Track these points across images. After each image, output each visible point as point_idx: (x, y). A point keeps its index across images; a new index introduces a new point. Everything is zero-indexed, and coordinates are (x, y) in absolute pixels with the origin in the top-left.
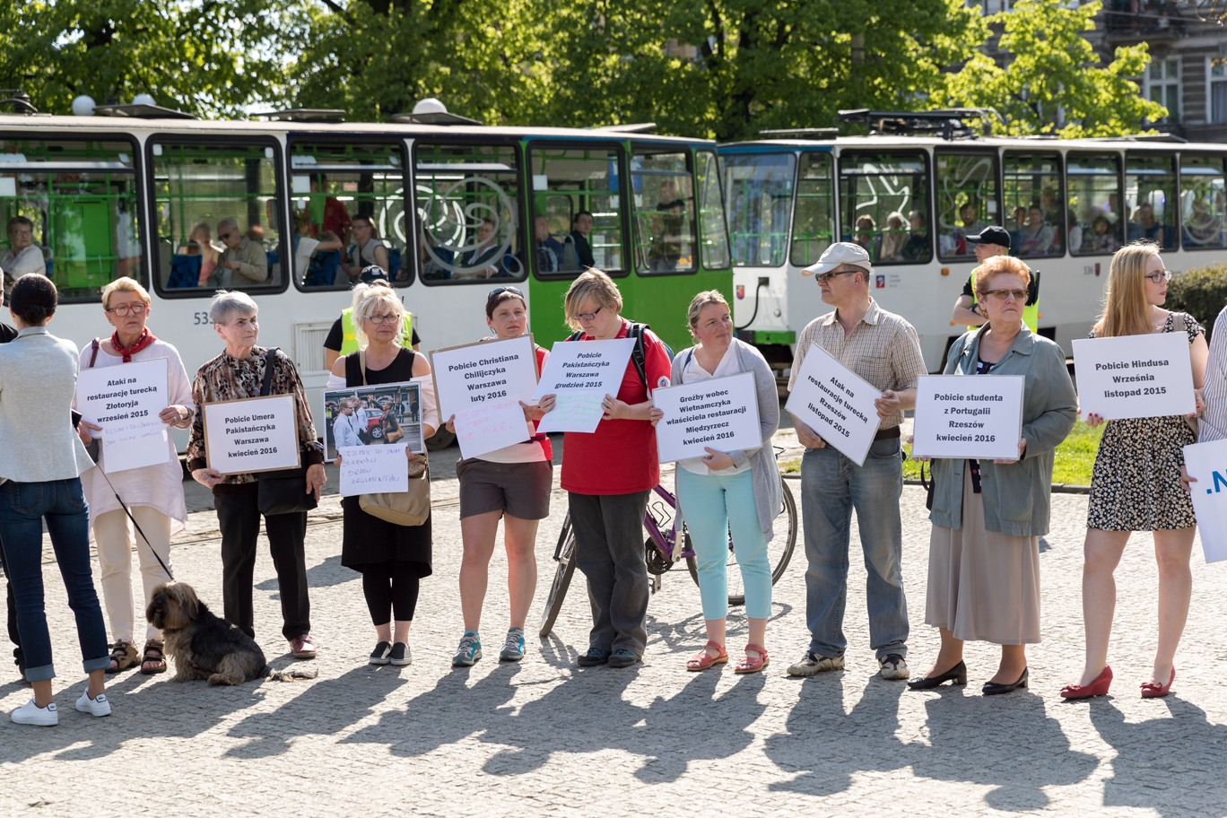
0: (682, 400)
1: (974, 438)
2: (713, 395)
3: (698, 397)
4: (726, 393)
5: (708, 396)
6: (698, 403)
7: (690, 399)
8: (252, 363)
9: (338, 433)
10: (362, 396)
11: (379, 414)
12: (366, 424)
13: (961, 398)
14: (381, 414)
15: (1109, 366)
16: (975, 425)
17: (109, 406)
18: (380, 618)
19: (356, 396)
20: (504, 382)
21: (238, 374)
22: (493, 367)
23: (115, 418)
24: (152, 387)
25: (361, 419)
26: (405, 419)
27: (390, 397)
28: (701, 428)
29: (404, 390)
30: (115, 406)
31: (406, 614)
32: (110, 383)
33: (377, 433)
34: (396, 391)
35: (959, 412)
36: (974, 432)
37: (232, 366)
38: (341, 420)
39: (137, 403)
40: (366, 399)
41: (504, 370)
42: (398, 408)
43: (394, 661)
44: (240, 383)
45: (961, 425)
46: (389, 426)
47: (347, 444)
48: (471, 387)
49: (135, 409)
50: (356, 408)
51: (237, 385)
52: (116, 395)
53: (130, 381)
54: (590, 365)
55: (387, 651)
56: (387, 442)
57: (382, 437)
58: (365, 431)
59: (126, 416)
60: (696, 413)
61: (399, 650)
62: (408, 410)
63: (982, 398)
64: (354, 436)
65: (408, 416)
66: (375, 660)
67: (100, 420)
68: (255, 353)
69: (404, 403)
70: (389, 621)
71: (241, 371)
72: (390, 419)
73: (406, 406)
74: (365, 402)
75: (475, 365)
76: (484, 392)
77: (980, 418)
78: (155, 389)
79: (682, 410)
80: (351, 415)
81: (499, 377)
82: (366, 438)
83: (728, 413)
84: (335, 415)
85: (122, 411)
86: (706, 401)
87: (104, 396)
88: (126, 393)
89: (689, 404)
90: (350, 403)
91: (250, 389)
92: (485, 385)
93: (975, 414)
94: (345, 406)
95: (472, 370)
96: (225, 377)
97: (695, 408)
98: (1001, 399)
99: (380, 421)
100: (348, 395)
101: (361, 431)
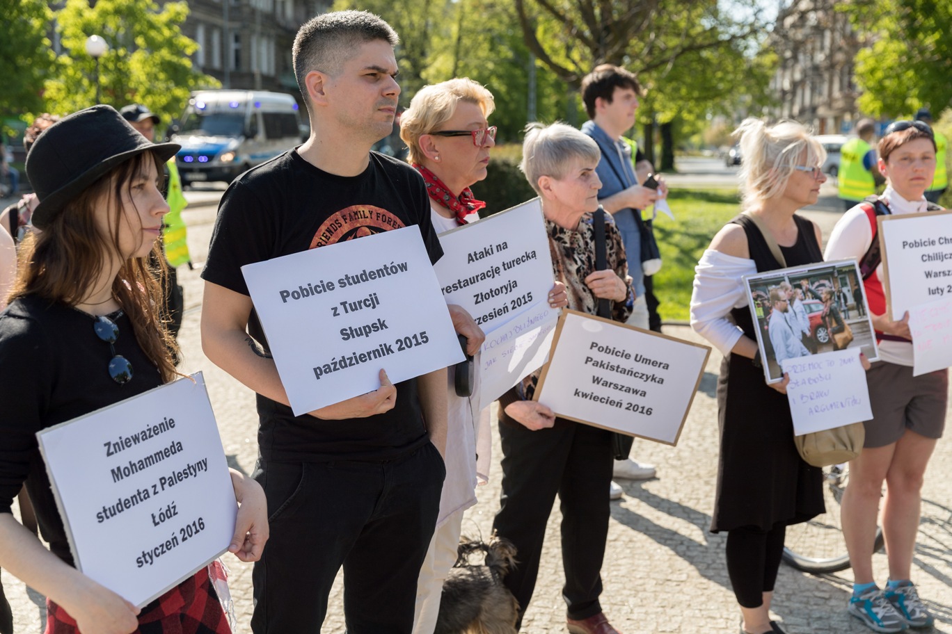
9: (776, 340)
11: (820, 309)
12: (808, 324)
14: (822, 307)
17: (479, 298)
25: (800, 317)
29: (839, 270)
30: (486, 296)
33: (822, 335)
34: (833, 275)
38: (776, 318)
39: (515, 283)
47: (790, 355)
48: (928, 275)
49: (515, 294)
52: (484, 276)
53: (499, 248)
56: (836, 348)
57: (830, 341)
59: (506, 309)
62: (851, 301)
64: (796, 343)
69: (845, 290)
72: (833, 314)
73: (848, 295)
74: (799, 291)
75: (933, 242)
76: (943, 282)
80: (786, 311)
82: (812, 344)
84: (767, 313)
85: (498, 302)
87: (467, 282)
88: (497, 271)
92: (944, 274)
95: (929, 251)
99: (823, 318)
100: (777, 282)
101: (804, 334)
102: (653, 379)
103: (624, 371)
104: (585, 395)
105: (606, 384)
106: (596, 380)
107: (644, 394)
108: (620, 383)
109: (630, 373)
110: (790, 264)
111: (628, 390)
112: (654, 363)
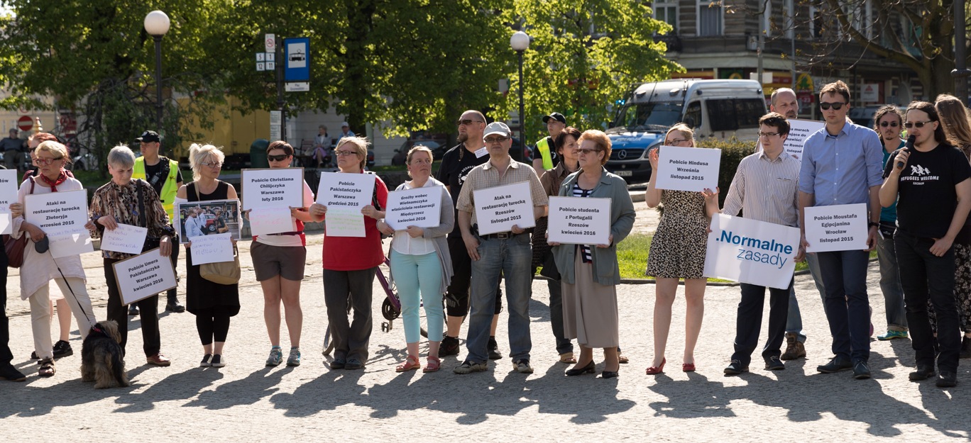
0: (402, 198)
1: (583, 233)
2: (419, 196)
3: (410, 197)
4: (426, 196)
5: (416, 197)
6: (410, 200)
7: (406, 198)
8: (129, 189)
9: (188, 228)
10: (203, 207)
11: (213, 217)
12: (206, 223)
13: (575, 210)
14: (214, 217)
15: (677, 162)
16: (584, 226)
17: (48, 218)
18: (206, 341)
19: (199, 207)
20: (283, 192)
21: (121, 195)
22: (277, 183)
23: (52, 225)
24: (76, 207)
25: (202, 220)
26: (230, 221)
27: (220, 208)
28: (409, 214)
29: (228, 204)
30: (52, 218)
31: (222, 337)
32: (48, 204)
33: (212, 228)
34: (223, 205)
35: (574, 218)
36: (583, 229)
37: (117, 190)
38: (190, 220)
39: (66, 216)
40: (205, 208)
41: (284, 186)
42: (225, 214)
43: (214, 365)
44: (121, 200)
45: (575, 225)
46: (219, 224)
47: (193, 234)
48: (263, 193)
49: (65, 220)
50: (199, 214)
51: (119, 202)
52: (52, 211)
53: (61, 203)
54: (348, 190)
55: (210, 359)
56: (218, 233)
57: (215, 231)
58: (205, 227)
59: (60, 224)
60: (408, 205)
61: (217, 358)
62: (231, 215)
63: (587, 210)
64: (198, 230)
65: (231, 219)
66: (204, 364)
67: (42, 226)
68: (131, 183)
69: (229, 211)
70: (212, 342)
71: (122, 194)
72: (220, 220)
73: (230, 213)
74: (204, 210)
75: (267, 180)
76: (270, 196)
77: (586, 222)
78: (78, 208)
79: (401, 203)
80: (196, 217)
81: (280, 189)
82: (206, 231)
83: (426, 206)
84: (186, 217)
85: (57, 221)
86: (415, 199)
87: (44, 212)
88: (59, 210)
89: (405, 200)
90: (195, 211)
91: (127, 205)
92: (271, 193)
93: (583, 219)
94: (192, 212)
95: (265, 183)
96: (112, 197)
97: (408, 203)
98: (598, 211)
99: (214, 221)
100: (194, 206)
101: (202, 227)
102: (156, 268)
103: (145, 272)
104: (138, 289)
105: (142, 280)
106: (138, 281)
107: (156, 275)
108: (146, 277)
109: (147, 271)
110: (201, 200)
111: (150, 277)
112: (152, 262)
